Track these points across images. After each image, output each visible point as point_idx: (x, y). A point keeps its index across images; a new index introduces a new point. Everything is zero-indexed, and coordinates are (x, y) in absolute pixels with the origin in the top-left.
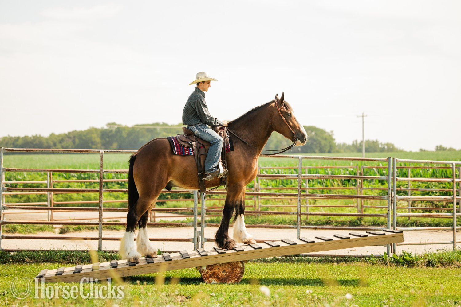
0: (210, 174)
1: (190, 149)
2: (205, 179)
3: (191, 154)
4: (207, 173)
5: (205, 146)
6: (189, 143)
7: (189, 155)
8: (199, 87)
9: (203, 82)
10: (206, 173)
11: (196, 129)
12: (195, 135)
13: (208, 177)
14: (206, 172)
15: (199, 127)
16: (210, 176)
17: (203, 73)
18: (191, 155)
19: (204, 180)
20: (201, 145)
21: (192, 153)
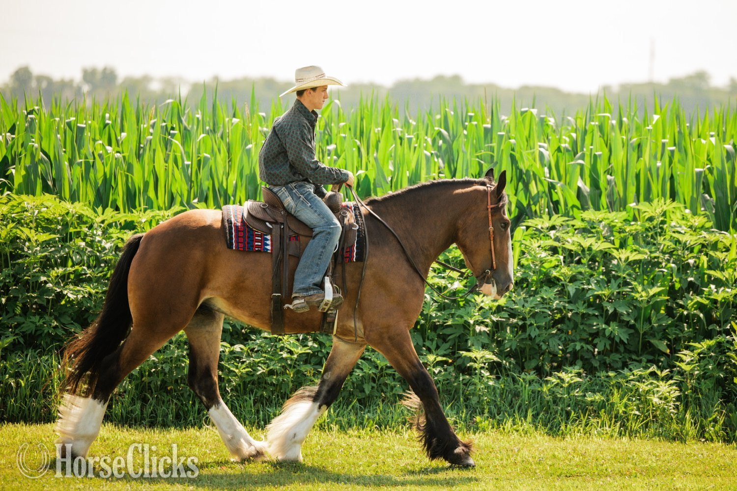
0: (304, 297)
1: (267, 240)
2: (291, 307)
3: (268, 250)
4: (297, 295)
5: (301, 237)
6: (267, 224)
7: (262, 251)
8: (302, 100)
9: (314, 89)
10: (294, 295)
11: (287, 194)
12: (284, 208)
13: (296, 302)
14: (296, 293)
15: (294, 191)
16: (303, 301)
17: (312, 68)
18: (267, 252)
19: (288, 308)
20: (291, 233)
21: (269, 247)
